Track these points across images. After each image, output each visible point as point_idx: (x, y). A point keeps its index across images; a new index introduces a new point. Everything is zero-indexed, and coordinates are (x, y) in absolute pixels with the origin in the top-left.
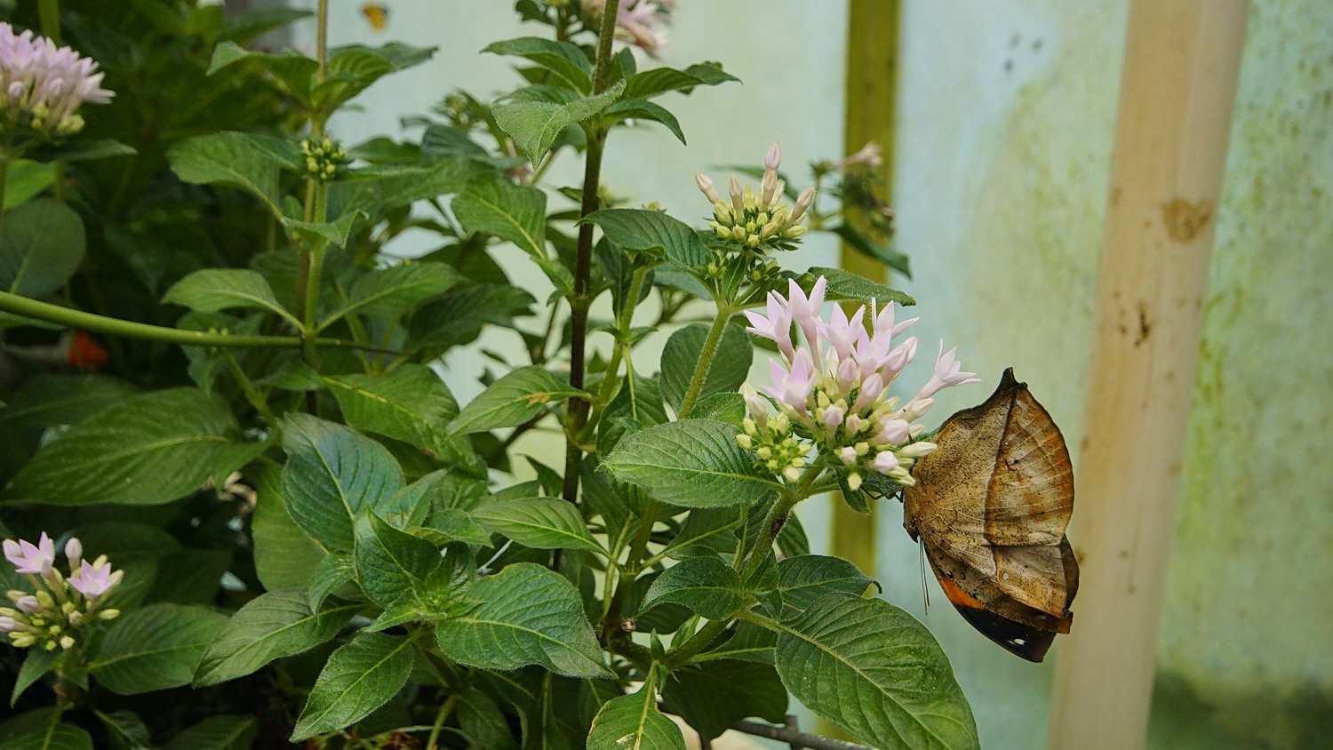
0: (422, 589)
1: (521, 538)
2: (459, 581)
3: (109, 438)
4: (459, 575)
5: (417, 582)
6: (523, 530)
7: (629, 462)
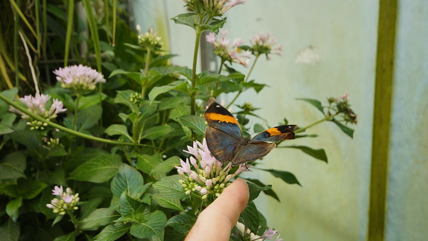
0: (135, 213)
1: (160, 203)
2: (145, 213)
3: (94, 165)
4: (146, 211)
5: (134, 212)
6: (163, 201)
7: (159, 184)
